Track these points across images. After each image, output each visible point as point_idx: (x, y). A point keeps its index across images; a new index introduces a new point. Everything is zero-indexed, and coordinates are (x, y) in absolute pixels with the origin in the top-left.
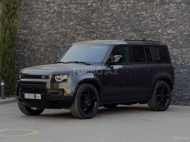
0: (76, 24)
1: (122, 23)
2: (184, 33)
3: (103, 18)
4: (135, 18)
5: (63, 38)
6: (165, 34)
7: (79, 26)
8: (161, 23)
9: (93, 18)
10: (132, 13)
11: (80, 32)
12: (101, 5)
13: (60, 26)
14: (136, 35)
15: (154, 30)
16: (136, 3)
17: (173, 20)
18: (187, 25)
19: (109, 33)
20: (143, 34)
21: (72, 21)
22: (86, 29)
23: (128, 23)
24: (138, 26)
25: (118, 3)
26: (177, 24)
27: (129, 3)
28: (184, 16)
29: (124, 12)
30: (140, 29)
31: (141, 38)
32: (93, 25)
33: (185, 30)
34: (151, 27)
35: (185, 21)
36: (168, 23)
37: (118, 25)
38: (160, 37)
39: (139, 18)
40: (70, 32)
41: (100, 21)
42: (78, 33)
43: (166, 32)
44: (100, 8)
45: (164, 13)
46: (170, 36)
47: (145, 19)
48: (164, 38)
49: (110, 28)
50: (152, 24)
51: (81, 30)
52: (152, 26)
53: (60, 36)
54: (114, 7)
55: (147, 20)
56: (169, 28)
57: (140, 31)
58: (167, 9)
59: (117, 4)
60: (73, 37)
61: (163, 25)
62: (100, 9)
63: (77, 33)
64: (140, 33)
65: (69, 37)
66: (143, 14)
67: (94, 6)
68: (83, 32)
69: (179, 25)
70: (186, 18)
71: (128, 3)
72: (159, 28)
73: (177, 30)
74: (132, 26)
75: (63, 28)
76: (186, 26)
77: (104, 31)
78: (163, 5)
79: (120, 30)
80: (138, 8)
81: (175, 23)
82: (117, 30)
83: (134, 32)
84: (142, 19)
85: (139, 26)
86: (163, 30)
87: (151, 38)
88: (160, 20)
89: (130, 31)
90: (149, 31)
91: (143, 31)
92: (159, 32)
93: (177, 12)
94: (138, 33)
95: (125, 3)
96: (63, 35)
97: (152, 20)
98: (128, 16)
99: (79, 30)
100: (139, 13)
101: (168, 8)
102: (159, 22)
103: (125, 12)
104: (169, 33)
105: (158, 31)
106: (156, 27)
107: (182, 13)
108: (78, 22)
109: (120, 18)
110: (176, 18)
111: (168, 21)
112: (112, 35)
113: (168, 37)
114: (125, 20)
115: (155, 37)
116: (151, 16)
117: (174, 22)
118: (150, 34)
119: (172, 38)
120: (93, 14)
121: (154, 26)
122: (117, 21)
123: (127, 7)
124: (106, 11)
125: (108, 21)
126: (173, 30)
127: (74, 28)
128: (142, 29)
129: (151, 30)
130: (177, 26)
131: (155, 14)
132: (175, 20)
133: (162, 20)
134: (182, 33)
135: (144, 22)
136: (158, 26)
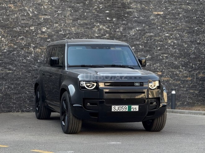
2: (60, 33)
4: (1, 12)
6: (39, 32)
8: (34, 19)
14: (4, 32)
15: (25, 27)
17: (47, 17)
18: (62, 23)
20: (12, 31)
24: (5, 21)
26: (51, 22)
28: (58, 14)
30: (8, 25)
31: (10, 35)
33: (60, 29)
34: (22, 24)
35: (60, 20)
36: (42, 20)
38: (34, 36)
39: (6, 11)
43: (40, 30)
45: (36, 8)
46: (45, 35)
47: (14, 14)
48: (38, 36)
50: (23, 19)
52: (22, 22)
55: (16, 14)
56: (44, 26)
57: (8, 28)
58: (39, 4)
61: (36, 22)
64: (9, 30)
66: (10, 7)
69: (54, 23)
70: (61, 16)
72: (32, 25)
73: (52, 29)
76: (62, 25)
81: (49, 21)
83: (1, 28)
84: (11, 13)
85: (7, 21)
86: (36, 28)
87: (23, 36)
88: (32, 16)
90: (20, 28)
91: (13, 28)
92: (32, 30)
93: (51, 8)
94: (5, 29)
97: (22, 15)
100: (6, 6)
101: (41, 3)
102: (31, 18)
104: (44, 32)
105: (31, 28)
106: (28, 24)
110: (50, 15)
111: (42, 18)
113: (43, 36)
115: (27, 35)
116: (21, 10)
117: (49, 19)
118: (21, 31)
119: (47, 37)
121: (26, 22)
126: (48, 28)
128: (11, 25)
129: (22, 27)
130: (52, 24)
131: (26, 8)
132: (49, 17)
133: (35, 16)
134: (57, 32)
135: (14, 17)
136: (30, 22)
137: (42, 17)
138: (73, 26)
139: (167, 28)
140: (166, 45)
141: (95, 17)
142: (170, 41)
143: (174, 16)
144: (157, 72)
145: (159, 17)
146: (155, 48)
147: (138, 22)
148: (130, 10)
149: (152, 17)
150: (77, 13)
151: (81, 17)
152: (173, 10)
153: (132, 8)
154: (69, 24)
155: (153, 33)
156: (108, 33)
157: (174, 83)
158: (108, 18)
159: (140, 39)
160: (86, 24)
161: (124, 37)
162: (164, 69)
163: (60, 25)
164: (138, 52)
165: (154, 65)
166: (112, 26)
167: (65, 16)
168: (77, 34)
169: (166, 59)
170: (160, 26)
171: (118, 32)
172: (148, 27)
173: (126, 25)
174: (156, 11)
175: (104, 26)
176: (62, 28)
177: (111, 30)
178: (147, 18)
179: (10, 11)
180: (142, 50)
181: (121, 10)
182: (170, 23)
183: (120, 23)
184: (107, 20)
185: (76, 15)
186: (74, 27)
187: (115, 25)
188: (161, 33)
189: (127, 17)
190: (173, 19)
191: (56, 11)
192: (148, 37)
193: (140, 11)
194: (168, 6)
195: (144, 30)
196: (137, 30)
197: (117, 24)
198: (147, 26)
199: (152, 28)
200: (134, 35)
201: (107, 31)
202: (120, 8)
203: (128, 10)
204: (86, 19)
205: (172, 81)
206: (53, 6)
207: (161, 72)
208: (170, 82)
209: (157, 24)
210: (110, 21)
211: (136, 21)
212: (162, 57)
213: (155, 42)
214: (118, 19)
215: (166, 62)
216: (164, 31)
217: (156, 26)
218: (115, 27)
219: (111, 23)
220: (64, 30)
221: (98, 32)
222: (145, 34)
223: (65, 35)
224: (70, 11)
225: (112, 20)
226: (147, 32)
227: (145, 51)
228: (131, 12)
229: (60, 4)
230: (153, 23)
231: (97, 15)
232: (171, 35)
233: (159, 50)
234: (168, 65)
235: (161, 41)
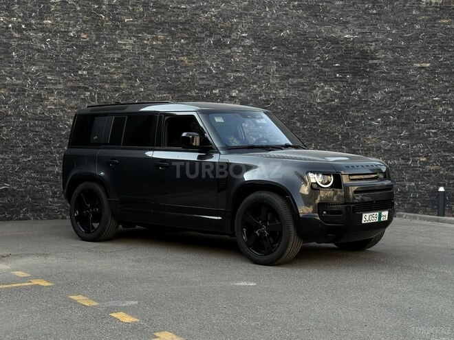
0: (44, 71)
1: (143, 73)
2: (259, 98)
3: (103, 62)
4: (169, 68)
5: (16, 96)
6: (227, 97)
7: (51, 75)
8: (218, 78)
9: (82, 61)
10: (163, 58)
11: (55, 87)
12: (98, 38)
13: (6, 72)
14: (172, 98)
15: (205, 90)
16: (168, 40)
17: (239, 74)
18: (263, 84)
19: (117, 90)
20: (185, 96)
21: (34, 65)
22: (67, 81)
23: (155, 75)
24: (174, 82)
25: (135, 36)
26: (246, 81)
27: (157, 39)
28: (258, 69)
29: (146, 55)
30: (178, 87)
32: (82, 75)
33: (260, 93)
34: (200, 85)
35: (259, 78)
36: (231, 79)
37: (136, 77)
39: (176, 67)
40: (32, 85)
41: (98, 68)
42: (50, 89)
43: (229, 94)
44: (97, 43)
45: (222, 61)
46: (235, 102)
47: (189, 71)
49: (120, 82)
50: (201, 78)
51: (56, 84)
52: (201, 82)
53: (7, 93)
54: (125, 45)
55: (192, 71)
56: (234, 89)
57: (179, 91)
58: (227, 56)
59: (131, 39)
60: (39, 95)
61: (221, 82)
62: (96, 46)
63: (46, 89)
64: (180, 94)
65: (29, 95)
66: (182, 61)
67: (84, 38)
68: (60, 87)
69: (251, 84)
70: (262, 73)
71: (153, 38)
72: (215, 87)
73: (248, 92)
74: (163, 81)
75: (14, 76)
77: (107, 86)
78: (222, 48)
79: (139, 87)
80: (174, 50)
81: (243, 80)
82: (135, 86)
83: (168, 92)
84: (183, 70)
85: (177, 82)
86: (222, 91)
88: (217, 73)
89: (159, 89)
90: (197, 91)
91: (186, 92)
92: (216, 94)
93: (246, 61)
94: (175, 93)
95: (148, 39)
96: (15, 91)
97: (200, 73)
98: (155, 62)
99: (52, 83)
100: (175, 59)
101: (230, 53)
102: (214, 77)
103: (149, 54)
104: (234, 97)
105: (214, 91)
106: (209, 85)
107: (255, 63)
108: (50, 67)
109: (138, 65)
110: (244, 72)
112: (123, 94)
114: (149, 69)
116: (199, 65)
117: (242, 77)
118: (199, 96)
120: (80, 54)
121: (206, 83)
122: (134, 71)
123: (153, 47)
124: (110, 49)
125: (114, 69)
126: (240, 91)
127: (41, 79)
128: (183, 87)
129: (201, 90)
130: (247, 85)
131: (207, 62)
132: (243, 74)
133: (221, 74)
134: (256, 96)
135: (187, 76)
136: (213, 83)
137: (232, 76)
138: (281, 87)
139: (436, 87)
140: (434, 115)
141: (318, 73)
142: (440, 109)
143: (450, 69)
144: (420, 156)
145: (423, 71)
146: (415, 120)
147: (388, 80)
148: (375, 61)
149: (411, 72)
150: (288, 68)
151: (294, 73)
152: (447, 60)
153: (379, 59)
154: (275, 85)
155: (412, 96)
156: (337, 98)
157: (447, 174)
158: (338, 75)
159: (390, 105)
160: (303, 85)
161: (364, 103)
162: (431, 152)
163: (260, 87)
164: (387, 125)
165: (414, 147)
166: (344, 86)
167: (268, 73)
168: (287, 99)
169: (434, 137)
170: (425, 85)
171: (354, 95)
172: (404, 87)
173: (367, 85)
174: (418, 62)
175: (331, 86)
176: (262, 90)
177: (342, 92)
178: (403, 74)
179: (182, 67)
180: (394, 123)
181: (360, 62)
182: (442, 81)
183: (358, 82)
184: (336, 78)
185: (286, 71)
186: (283, 89)
187: (350, 84)
188: (426, 96)
189: (370, 72)
190: (447, 74)
191: (253, 66)
192: (404, 103)
193: (391, 63)
194: (439, 54)
195: (398, 92)
196: (385, 92)
197: (353, 83)
198: (402, 85)
199: (412, 89)
200: (381, 100)
201: (336, 94)
202: (359, 58)
203: (371, 62)
204: (302, 77)
205: (444, 171)
206: (249, 58)
207: (425, 157)
208: (441, 172)
209: (419, 82)
210: (341, 80)
211: (384, 79)
212: (428, 133)
213: (416, 111)
214: (355, 75)
215: (434, 142)
216: (431, 93)
217: (417, 86)
218: (350, 88)
219: (343, 81)
220: (266, 93)
221: (321, 96)
222: (398, 98)
223: (267, 101)
224: (277, 65)
225: (344, 77)
226: (402, 95)
227: (399, 124)
228: (376, 64)
229: (261, 55)
230: (414, 81)
231: (321, 71)
232: (444, 98)
233: (423, 123)
234: (438, 146)
235: (425, 109)
